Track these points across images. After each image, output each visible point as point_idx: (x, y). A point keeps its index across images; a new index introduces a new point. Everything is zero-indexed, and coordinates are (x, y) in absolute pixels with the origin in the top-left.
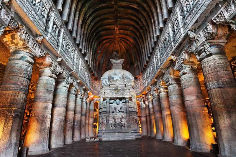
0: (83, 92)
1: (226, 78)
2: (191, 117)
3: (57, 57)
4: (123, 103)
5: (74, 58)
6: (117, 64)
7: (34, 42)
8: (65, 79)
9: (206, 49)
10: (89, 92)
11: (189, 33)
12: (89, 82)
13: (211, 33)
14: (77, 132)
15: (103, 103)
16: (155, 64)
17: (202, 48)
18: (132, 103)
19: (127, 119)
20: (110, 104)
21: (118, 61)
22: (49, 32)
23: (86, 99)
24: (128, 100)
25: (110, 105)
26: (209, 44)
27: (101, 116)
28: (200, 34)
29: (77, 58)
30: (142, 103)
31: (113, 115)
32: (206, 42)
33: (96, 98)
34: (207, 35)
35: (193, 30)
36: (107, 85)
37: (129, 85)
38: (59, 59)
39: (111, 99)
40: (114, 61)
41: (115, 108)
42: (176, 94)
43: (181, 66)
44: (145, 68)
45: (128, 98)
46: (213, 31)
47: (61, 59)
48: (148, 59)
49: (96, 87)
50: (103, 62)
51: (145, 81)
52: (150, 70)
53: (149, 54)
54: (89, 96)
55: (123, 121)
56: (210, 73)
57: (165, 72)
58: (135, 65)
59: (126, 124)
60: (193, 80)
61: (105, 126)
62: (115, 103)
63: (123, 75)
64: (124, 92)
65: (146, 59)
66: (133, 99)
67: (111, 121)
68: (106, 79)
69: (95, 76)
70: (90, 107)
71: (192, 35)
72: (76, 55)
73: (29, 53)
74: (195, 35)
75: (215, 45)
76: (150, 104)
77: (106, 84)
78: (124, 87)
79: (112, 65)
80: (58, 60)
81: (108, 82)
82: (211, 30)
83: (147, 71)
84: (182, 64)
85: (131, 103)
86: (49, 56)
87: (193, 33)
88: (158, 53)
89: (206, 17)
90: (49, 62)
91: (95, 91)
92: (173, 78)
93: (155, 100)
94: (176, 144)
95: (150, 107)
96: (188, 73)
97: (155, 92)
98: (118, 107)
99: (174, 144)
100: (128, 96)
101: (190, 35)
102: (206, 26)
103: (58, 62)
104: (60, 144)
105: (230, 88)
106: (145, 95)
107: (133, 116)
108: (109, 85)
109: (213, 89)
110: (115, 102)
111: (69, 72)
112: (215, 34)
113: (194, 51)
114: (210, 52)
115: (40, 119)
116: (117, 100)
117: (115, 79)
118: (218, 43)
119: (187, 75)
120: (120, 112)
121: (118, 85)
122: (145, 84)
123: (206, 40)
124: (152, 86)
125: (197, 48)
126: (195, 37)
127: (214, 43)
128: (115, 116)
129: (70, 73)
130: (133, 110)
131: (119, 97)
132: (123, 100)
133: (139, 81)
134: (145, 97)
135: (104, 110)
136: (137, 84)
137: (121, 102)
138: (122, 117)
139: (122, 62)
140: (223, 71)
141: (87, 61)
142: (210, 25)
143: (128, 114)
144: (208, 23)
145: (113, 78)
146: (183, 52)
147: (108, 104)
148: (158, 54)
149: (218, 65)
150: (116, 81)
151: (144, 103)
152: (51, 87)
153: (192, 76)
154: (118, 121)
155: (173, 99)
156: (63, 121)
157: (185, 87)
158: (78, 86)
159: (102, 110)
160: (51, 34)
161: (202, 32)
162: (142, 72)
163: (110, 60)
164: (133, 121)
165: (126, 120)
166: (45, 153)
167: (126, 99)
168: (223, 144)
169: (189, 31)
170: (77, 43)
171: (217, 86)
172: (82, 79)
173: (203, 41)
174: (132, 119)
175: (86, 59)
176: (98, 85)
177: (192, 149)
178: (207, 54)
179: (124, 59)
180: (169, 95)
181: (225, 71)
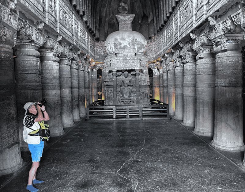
0: (84, 62)
1: (233, 77)
2: (199, 104)
3: (57, 36)
4: (132, 75)
5: (73, 26)
6: (125, 21)
7: (37, 31)
8: (67, 56)
9: (222, 44)
10: (90, 60)
11: (210, 18)
12: (90, 47)
13: (228, 29)
14: (82, 108)
15: (108, 76)
16: (174, 30)
17: (219, 40)
18: (143, 76)
19: (137, 94)
20: (116, 76)
21: (127, 18)
22: (47, 11)
23: (88, 69)
24: (138, 72)
25: (118, 77)
26: (226, 38)
27: (107, 90)
28: (219, 25)
29: (76, 24)
30: (156, 70)
31: (120, 89)
32: (223, 36)
33: (99, 64)
34: (225, 29)
35: (214, 18)
36: (112, 53)
37: (140, 53)
38: (60, 38)
39: (118, 71)
40: (120, 18)
41: (123, 81)
42: (191, 75)
43: (199, 48)
44: (162, 28)
45: (139, 70)
46: (231, 27)
47: (61, 37)
48: (166, 19)
49: (98, 50)
50: (106, 14)
51: (161, 45)
52: (168, 34)
53: (167, 12)
54: (90, 64)
55: (132, 96)
56: (220, 70)
57: (183, 47)
58: (150, 20)
59: (135, 99)
60: (208, 67)
61: (112, 101)
62: (123, 76)
63: (133, 39)
64: (134, 63)
65: (164, 18)
66: (144, 70)
67: (119, 95)
68: (112, 45)
69: (96, 36)
70: (92, 76)
71: (212, 22)
72: (74, 21)
73: (34, 47)
74: (215, 23)
75: (233, 39)
76: (165, 74)
77: (111, 51)
78: (134, 56)
79: (119, 23)
80: (59, 40)
81: (113, 49)
82: (229, 26)
83: (163, 34)
84: (200, 47)
85: (141, 75)
86: (50, 39)
87: (214, 21)
88: (179, 18)
89: (227, 9)
90: (51, 45)
91: (97, 56)
92: (191, 55)
93: (170, 73)
94: (184, 125)
95: (164, 78)
96: (205, 58)
97: (171, 63)
98: (127, 81)
99: (182, 124)
100: (138, 68)
101: (211, 22)
102: (226, 20)
103: (58, 42)
104: (70, 124)
105: (234, 87)
106: (160, 63)
107: (143, 91)
108: (116, 54)
109: (220, 87)
110: (123, 74)
111: (70, 46)
112: (233, 30)
113: (212, 40)
114: (225, 48)
115: (52, 106)
116: (125, 72)
117: (122, 45)
118: (236, 37)
119: (203, 60)
120: (128, 86)
121: (127, 54)
122: (161, 50)
123: (224, 34)
124: (169, 55)
125: (215, 38)
126: (215, 25)
127: (231, 37)
128: (123, 90)
129: (70, 48)
130: (143, 84)
131: (127, 69)
132: (132, 72)
133: (153, 43)
134: (159, 65)
135: (111, 83)
136: (150, 47)
137: (130, 75)
138: (131, 91)
139: (132, 19)
140: (233, 70)
141: (86, 22)
142: (229, 20)
143: (138, 89)
144: (228, 17)
145: (121, 44)
146: (203, 34)
147: (115, 77)
148: (179, 20)
149: (230, 63)
150: (124, 48)
151: (158, 70)
152: (57, 73)
153: (209, 62)
154: (127, 96)
155: (187, 79)
156: (70, 102)
157: (199, 73)
158: (78, 59)
159: (108, 83)
160: (49, 13)
161: (222, 23)
162: (158, 31)
163: (116, 15)
164: (143, 95)
165: (135, 95)
166: (62, 134)
167: (135, 71)
168: (216, 134)
169: (210, 17)
170: (73, 5)
171: (223, 85)
172: (83, 48)
173: (221, 34)
174: (141, 93)
175: (85, 19)
176: (100, 48)
177: (195, 132)
178: (222, 49)
179: (134, 15)
180: (184, 75)
181: (234, 70)
